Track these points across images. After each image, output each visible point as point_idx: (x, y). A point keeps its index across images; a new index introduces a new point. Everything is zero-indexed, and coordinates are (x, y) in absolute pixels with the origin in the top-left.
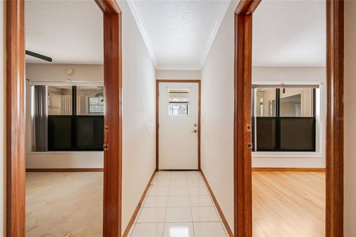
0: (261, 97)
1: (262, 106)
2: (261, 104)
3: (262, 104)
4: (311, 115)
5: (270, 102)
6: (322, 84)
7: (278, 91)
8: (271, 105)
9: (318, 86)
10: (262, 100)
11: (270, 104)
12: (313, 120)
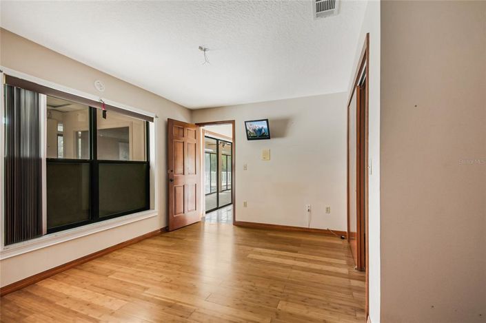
0: (58, 122)
1: (60, 139)
2: (58, 135)
3: (61, 135)
4: (143, 159)
5: (77, 133)
6: (156, 117)
7: (93, 112)
8: (80, 140)
9: (152, 119)
10: (60, 128)
11: (77, 137)
12: (146, 165)
